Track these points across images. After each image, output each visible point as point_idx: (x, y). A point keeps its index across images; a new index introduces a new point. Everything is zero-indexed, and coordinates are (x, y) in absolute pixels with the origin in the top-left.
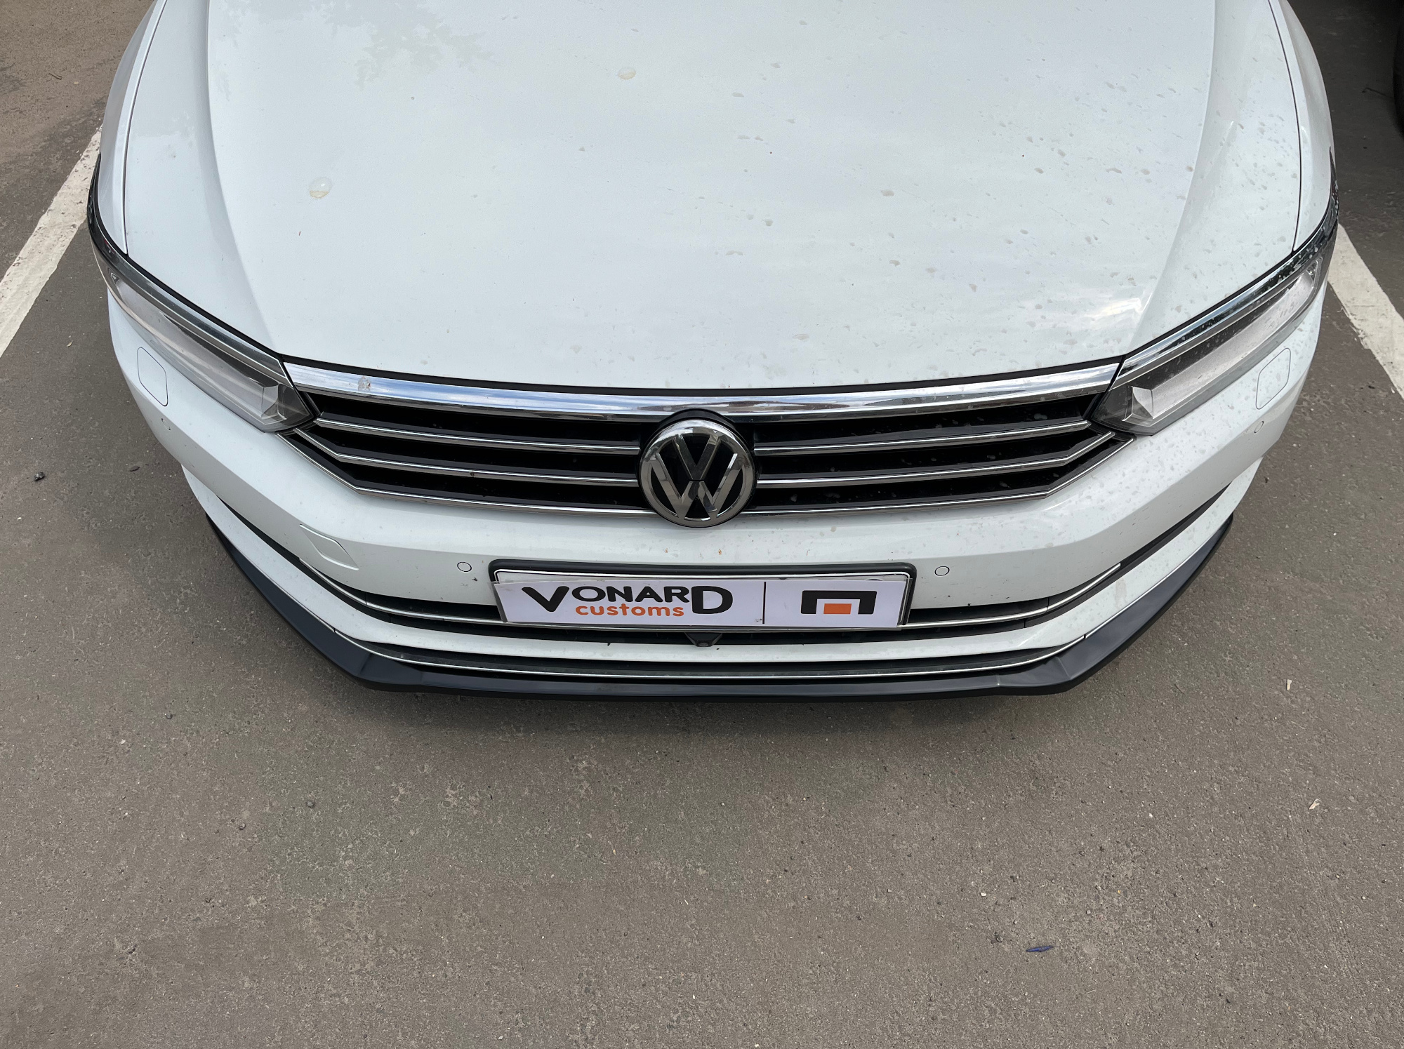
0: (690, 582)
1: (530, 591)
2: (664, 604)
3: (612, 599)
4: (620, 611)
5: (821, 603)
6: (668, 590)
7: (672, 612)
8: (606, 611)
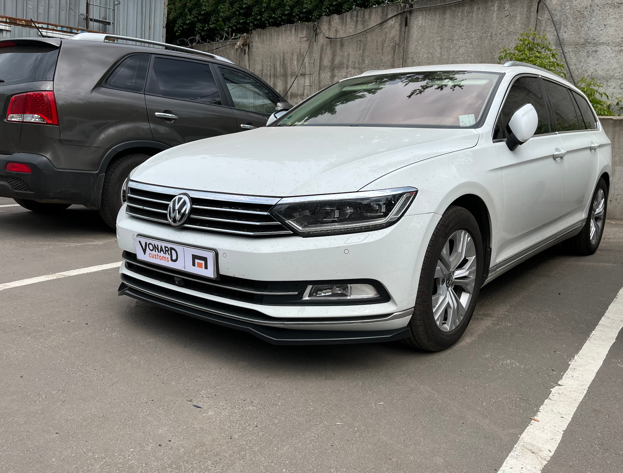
0: (170, 245)
1: (140, 242)
2: (165, 255)
3: (155, 251)
4: (157, 256)
5: (197, 261)
6: (165, 247)
7: (167, 260)
8: (155, 257)
